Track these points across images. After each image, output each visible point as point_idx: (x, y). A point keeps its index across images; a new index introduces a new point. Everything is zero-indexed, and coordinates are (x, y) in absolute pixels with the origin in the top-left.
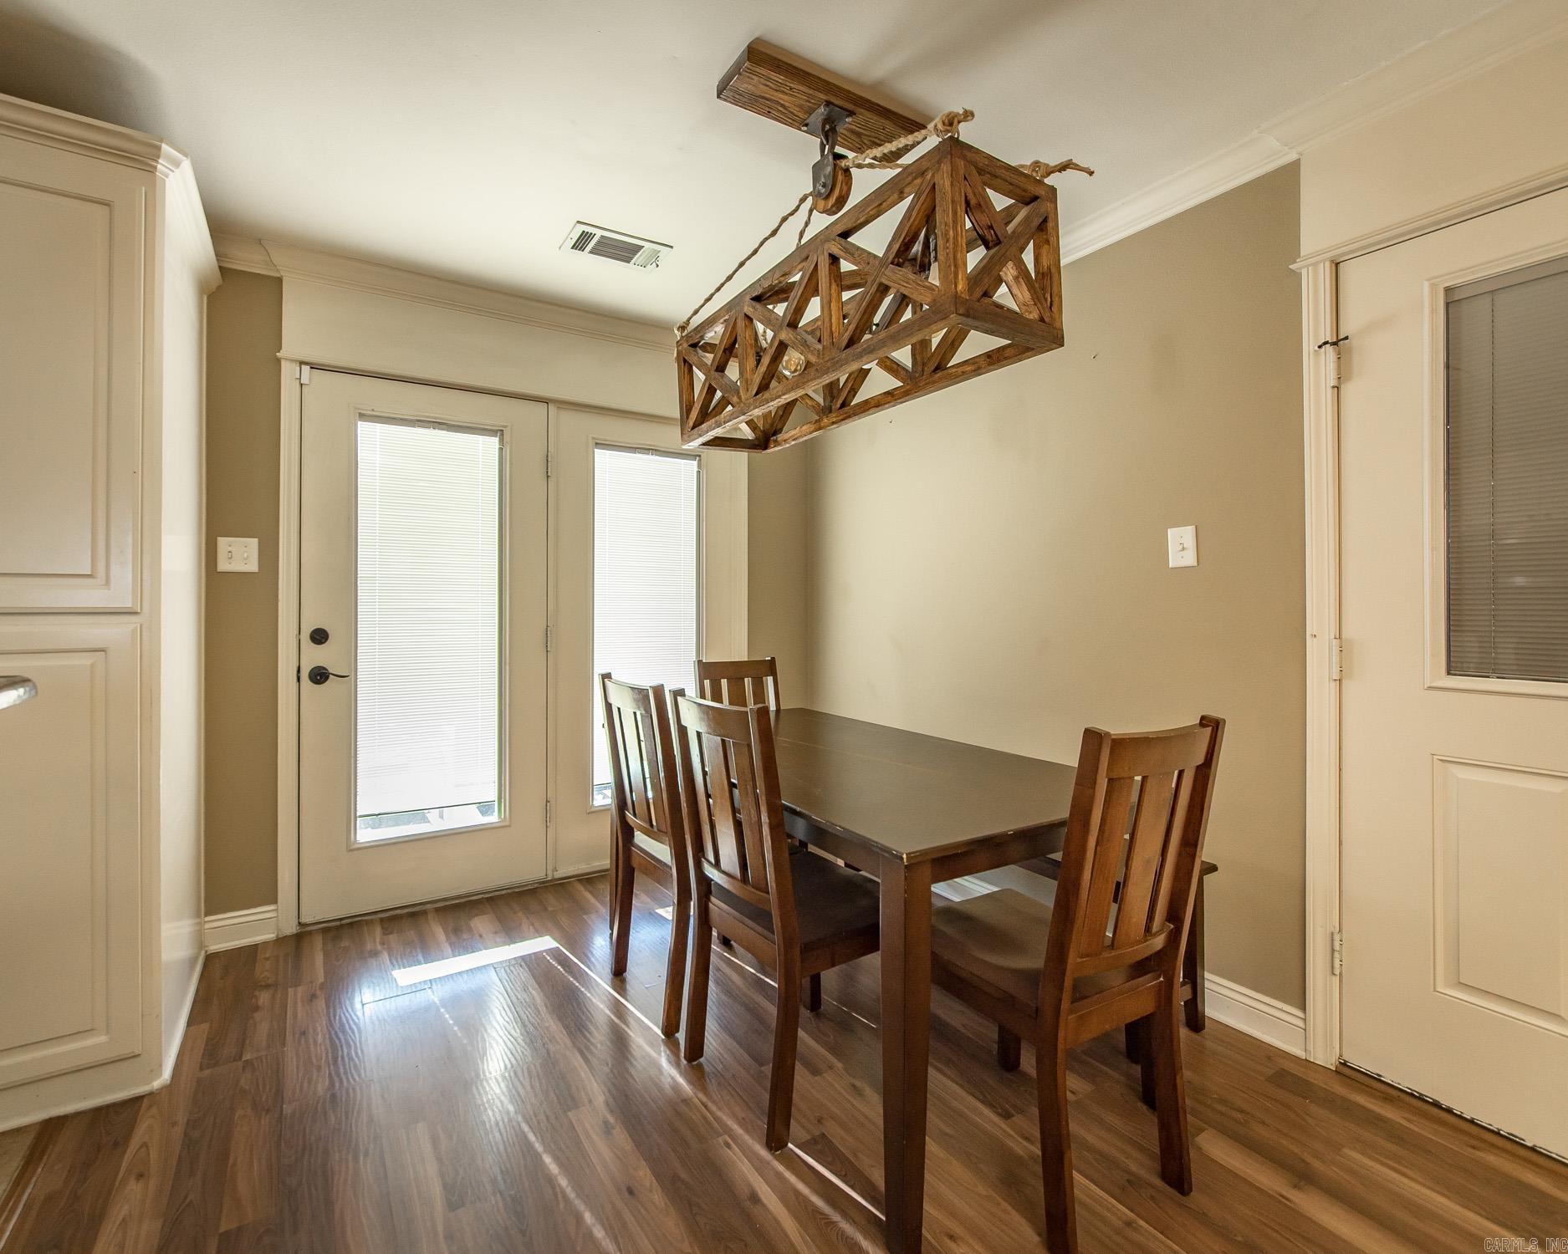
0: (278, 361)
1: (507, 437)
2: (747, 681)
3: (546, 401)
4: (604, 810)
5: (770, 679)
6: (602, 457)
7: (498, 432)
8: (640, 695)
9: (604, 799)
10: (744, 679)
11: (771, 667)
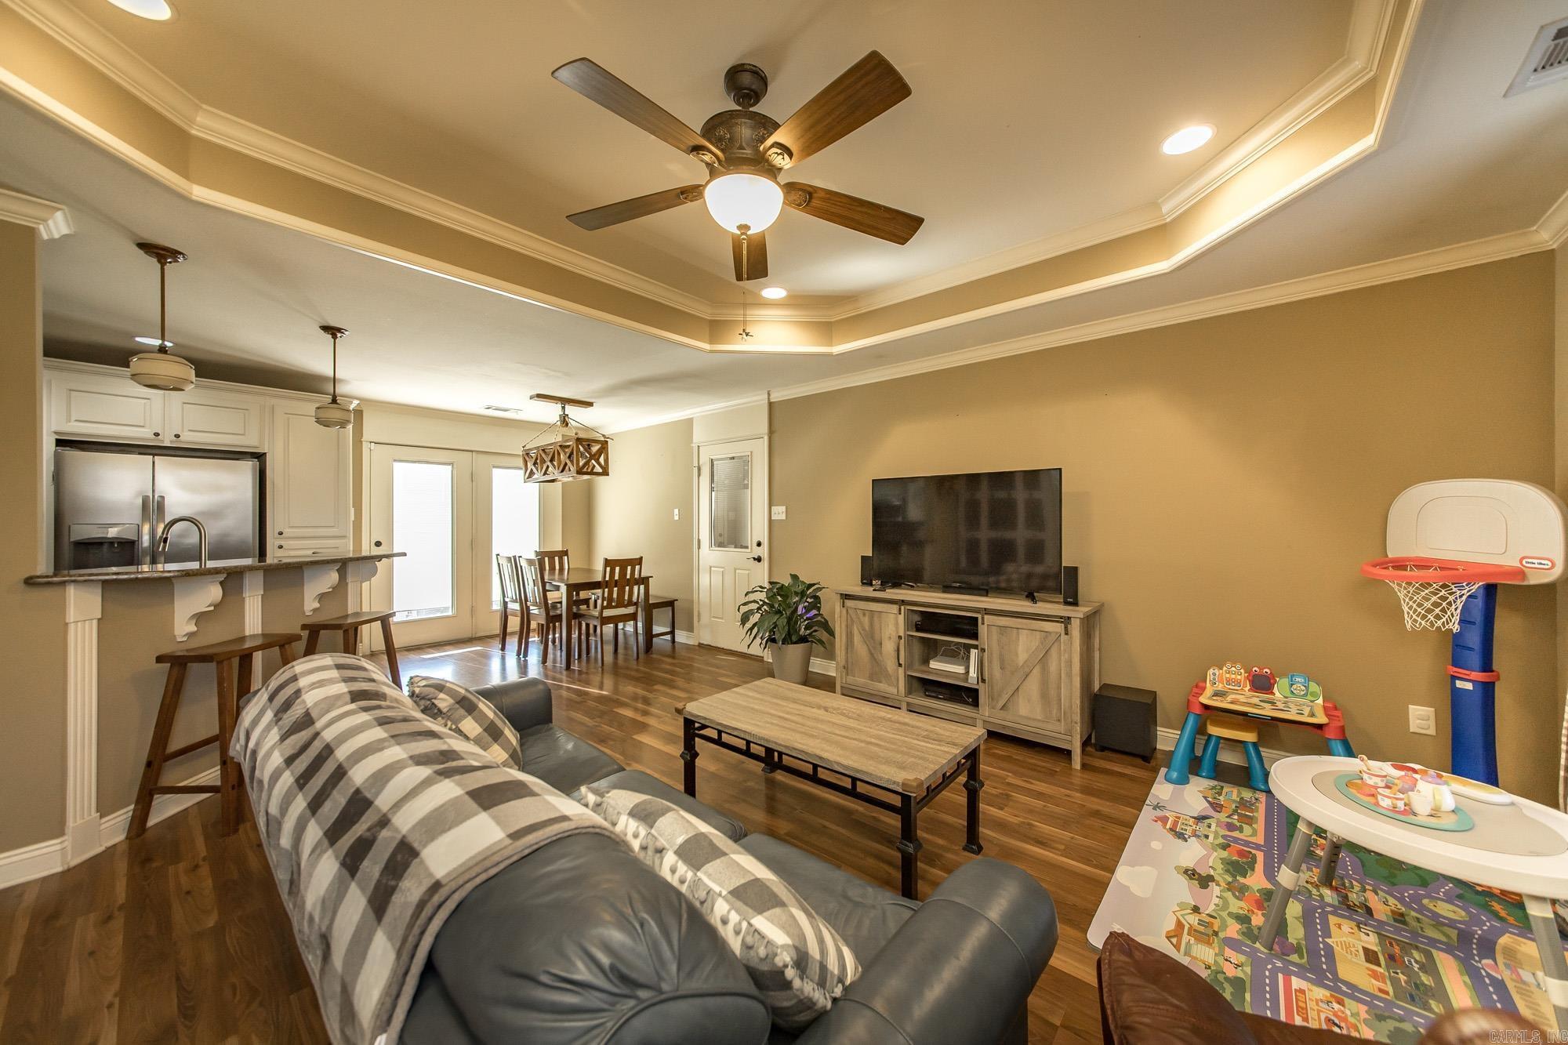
0: (361, 442)
1: (455, 466)
2: (557, 558)
3: (472, 451)
4: (496, 611)
5: (566, 557)
6: (495, 471)
7: (452, 464)
8: (509, 559)
9: (497, 606)
10: (554, 557)
11: (566, 553)
